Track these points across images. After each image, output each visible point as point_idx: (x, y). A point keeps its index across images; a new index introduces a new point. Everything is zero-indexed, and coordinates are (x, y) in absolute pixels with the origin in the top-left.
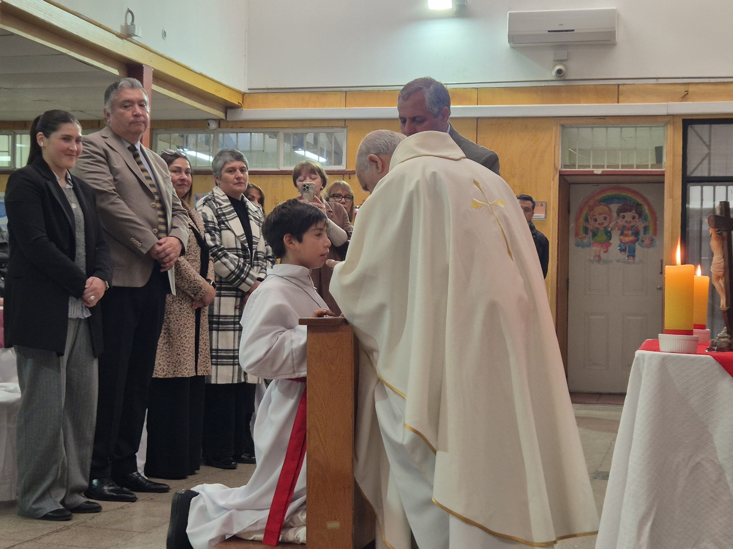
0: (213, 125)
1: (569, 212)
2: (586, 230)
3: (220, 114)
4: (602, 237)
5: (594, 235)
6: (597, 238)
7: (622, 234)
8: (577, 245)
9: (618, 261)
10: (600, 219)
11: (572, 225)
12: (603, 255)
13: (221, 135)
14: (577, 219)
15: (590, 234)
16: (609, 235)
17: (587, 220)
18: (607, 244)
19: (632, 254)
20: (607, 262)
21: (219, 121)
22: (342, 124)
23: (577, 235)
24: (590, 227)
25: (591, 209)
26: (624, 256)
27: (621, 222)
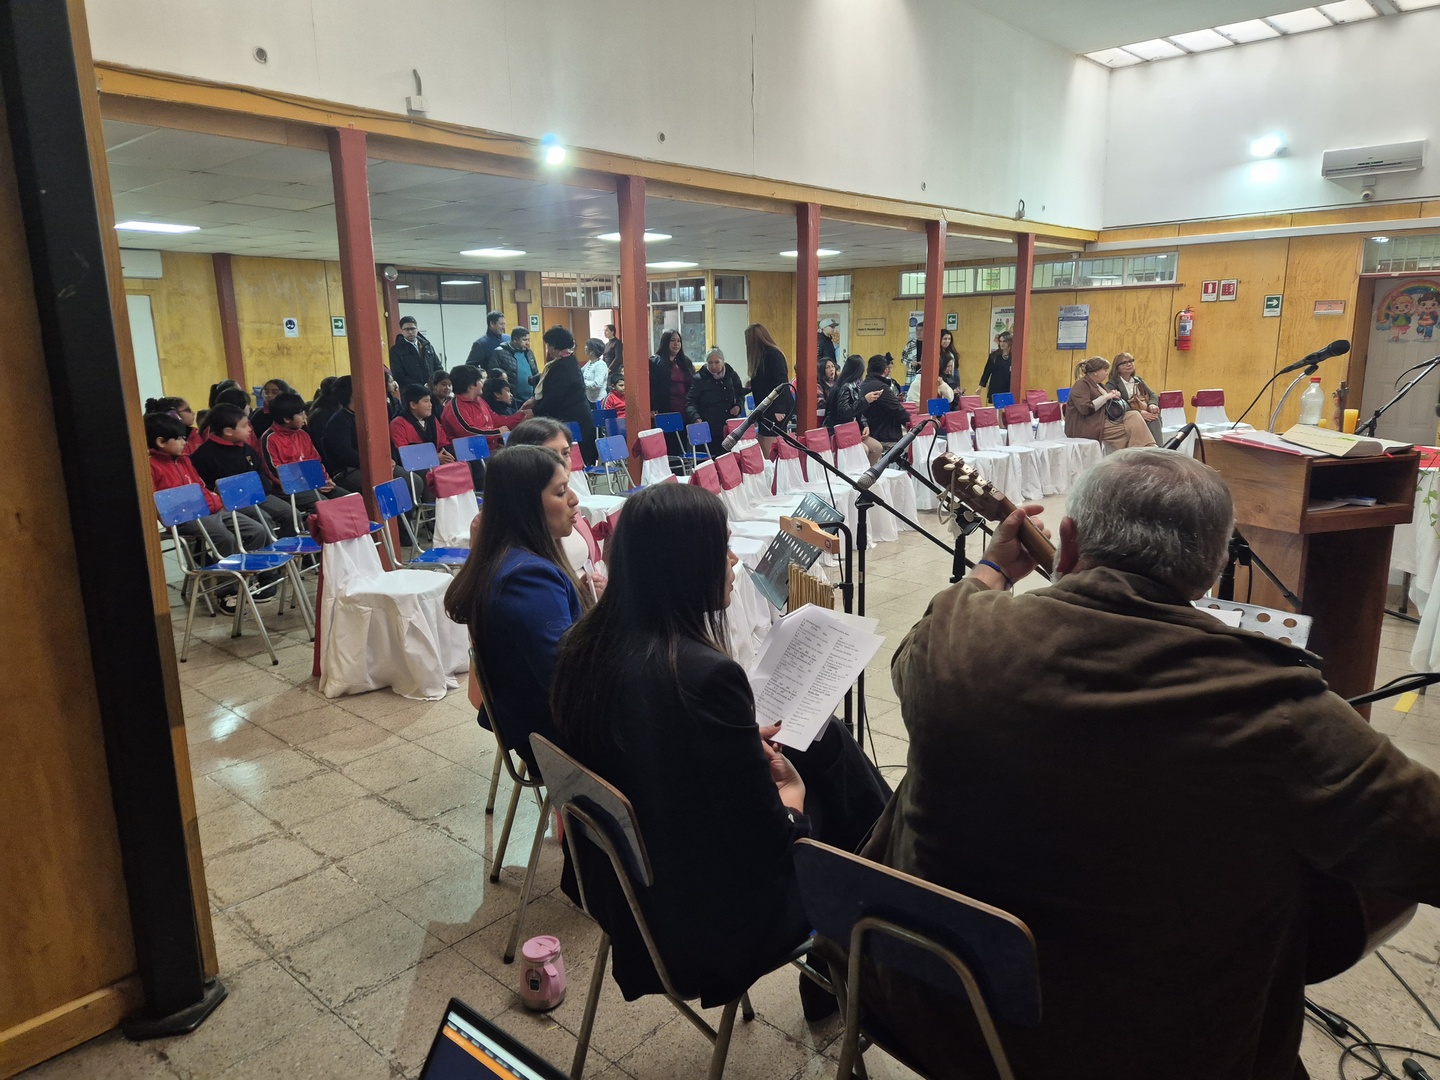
0: (1075, 257)
1: (1373, 301)
2: (1387, 317)
3: (1081, 249)
4: (1403, 322)
5: (1395, 319)
6: (1398, 323)
7: (1421, 319)
8: (1378, 329)
9: (1414, 340)
10: (1402, 307)
11: (1375, 313)
12: (1401, 337)
13: (1080, 263)
14: (1379, 309)
15: (1391, 319)
16: (1408, 320)
17: (1389, 308)
18: (1406, 327)
19: (1429, 334)
20: (1403, 341)
21: (1079, 253)
22: (1175, 249)
23: (1378, 320)
24: (1391, 314)
25: (1394, 299)
26: (1421, 336)
27: (1421, 309)
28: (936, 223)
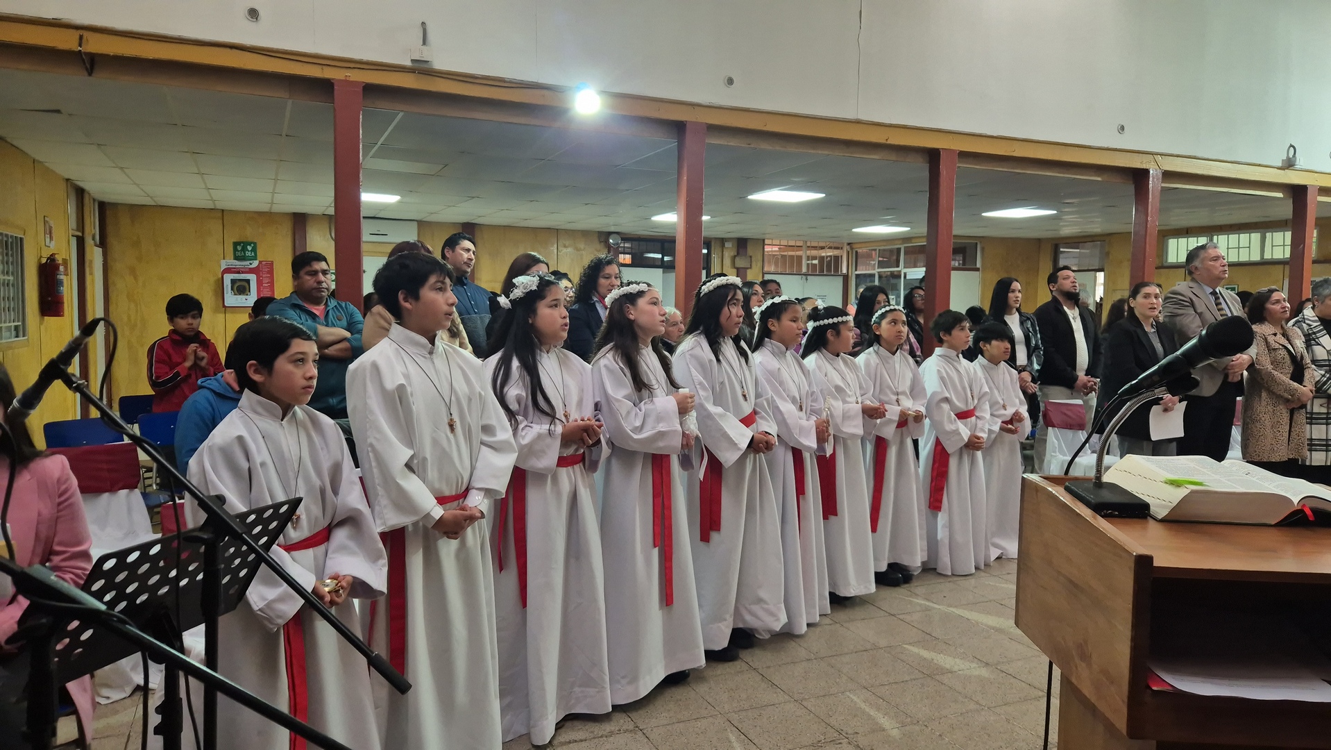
28: (1146, 172)
